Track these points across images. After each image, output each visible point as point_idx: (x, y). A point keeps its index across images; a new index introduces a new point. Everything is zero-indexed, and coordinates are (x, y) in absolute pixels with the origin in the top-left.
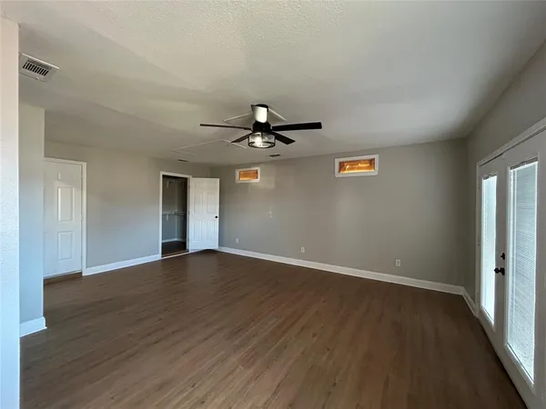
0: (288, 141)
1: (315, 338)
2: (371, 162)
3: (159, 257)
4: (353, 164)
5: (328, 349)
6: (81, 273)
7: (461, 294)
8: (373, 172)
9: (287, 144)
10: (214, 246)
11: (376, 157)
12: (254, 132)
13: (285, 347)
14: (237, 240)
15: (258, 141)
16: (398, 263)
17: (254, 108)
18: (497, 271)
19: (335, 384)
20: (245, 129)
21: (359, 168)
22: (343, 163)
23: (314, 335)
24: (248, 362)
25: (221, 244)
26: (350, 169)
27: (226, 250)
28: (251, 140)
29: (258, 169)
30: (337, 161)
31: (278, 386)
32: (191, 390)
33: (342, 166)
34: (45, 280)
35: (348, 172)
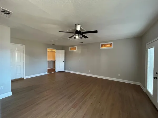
0: (86, 37)
1: (95, 99)
2: (111, 44)
3: (47, 73)
4: (105, 45)
5: (99, 102)
6: (24, 78)
7: (139, 85)
8: (112, 47)
9: (86, 38)
10: (63, 70)
11: (112, 43)
12: (76, 34)
13: (86, 102)
14: (70, 68)
15: (77, 37)
16: (119, 75)
17: (76, 25)
18: (154, 78)
19: (103, 114)
20: (73, 33)
21: (107, 46)
22: (102, 45)
23: (95, 98)
24: (74, 106)
25: (65, 69)
26: (104, 47)
27: (67, 71)
28: (75, 37)
29: (76, 47)
30: (100, 44)
31: (84, 115)
32: (56, 116)
33: (102, 46)
34: (11, 80)
35: (104, 48)
